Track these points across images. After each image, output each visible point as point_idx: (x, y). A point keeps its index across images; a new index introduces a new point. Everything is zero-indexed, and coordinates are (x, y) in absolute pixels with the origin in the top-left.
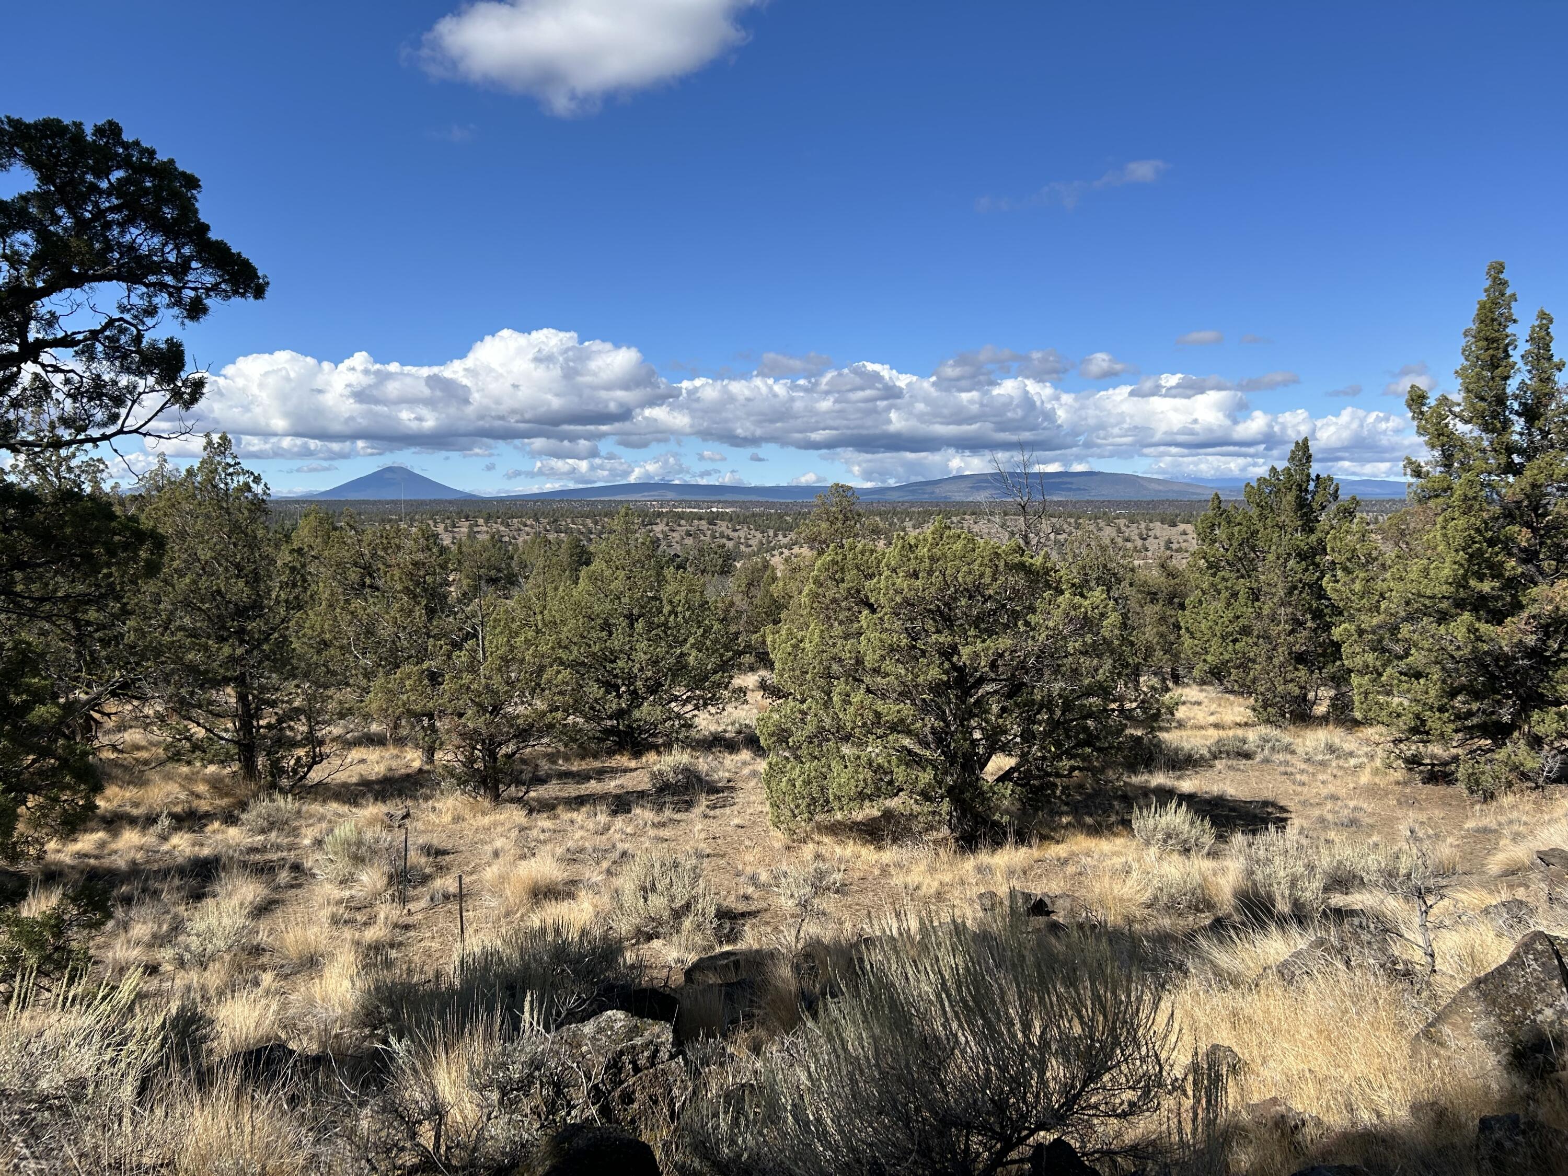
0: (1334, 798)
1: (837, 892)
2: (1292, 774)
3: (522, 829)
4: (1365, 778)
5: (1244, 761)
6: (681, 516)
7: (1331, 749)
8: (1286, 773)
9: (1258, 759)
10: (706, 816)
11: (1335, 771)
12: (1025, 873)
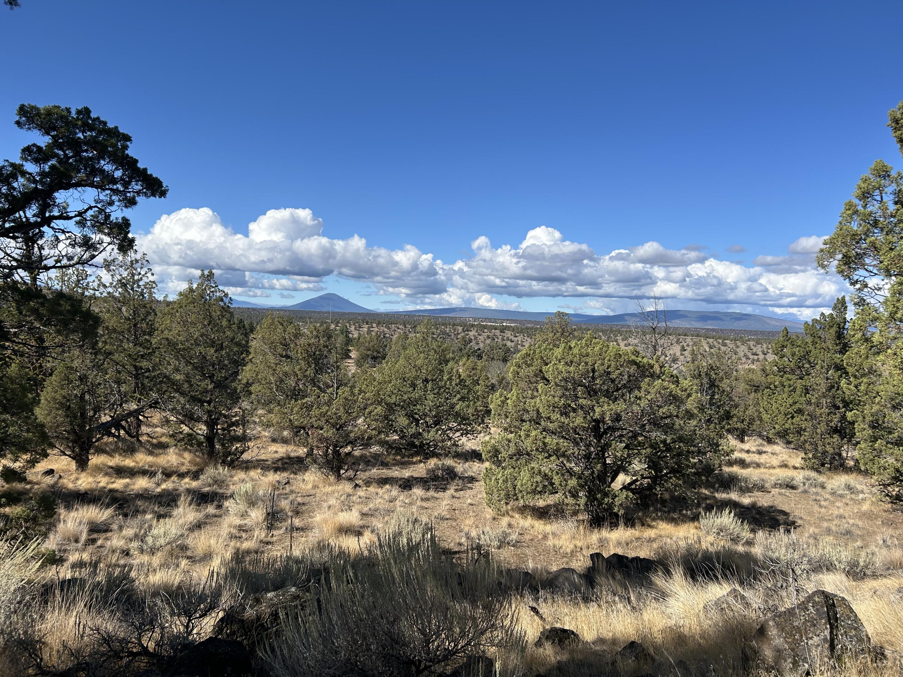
0: (841, 517)
1: (513, 546)
2: (819, 501)
3: (349, 495)
4: (865, 507)
5: (791, 491)
6: (485, 327)
7: (849, 487)
8: (816, 500)
9: (800, 490)
10: (453, 497)
11: (848, 502)
12: (627, 544)
